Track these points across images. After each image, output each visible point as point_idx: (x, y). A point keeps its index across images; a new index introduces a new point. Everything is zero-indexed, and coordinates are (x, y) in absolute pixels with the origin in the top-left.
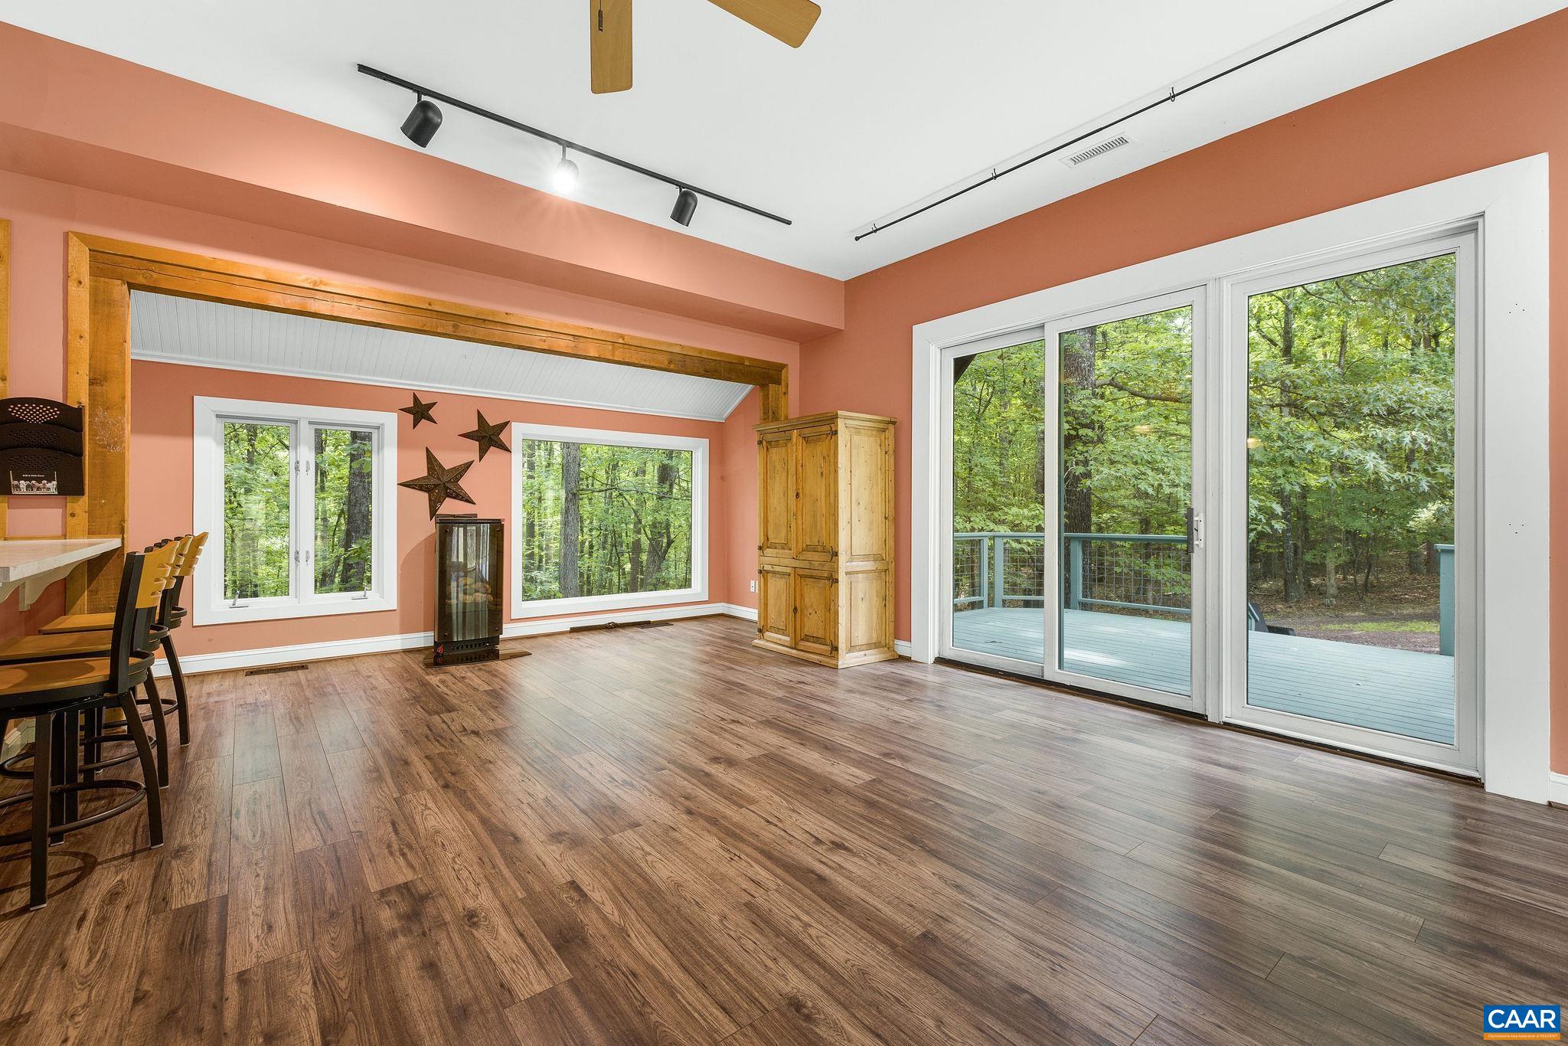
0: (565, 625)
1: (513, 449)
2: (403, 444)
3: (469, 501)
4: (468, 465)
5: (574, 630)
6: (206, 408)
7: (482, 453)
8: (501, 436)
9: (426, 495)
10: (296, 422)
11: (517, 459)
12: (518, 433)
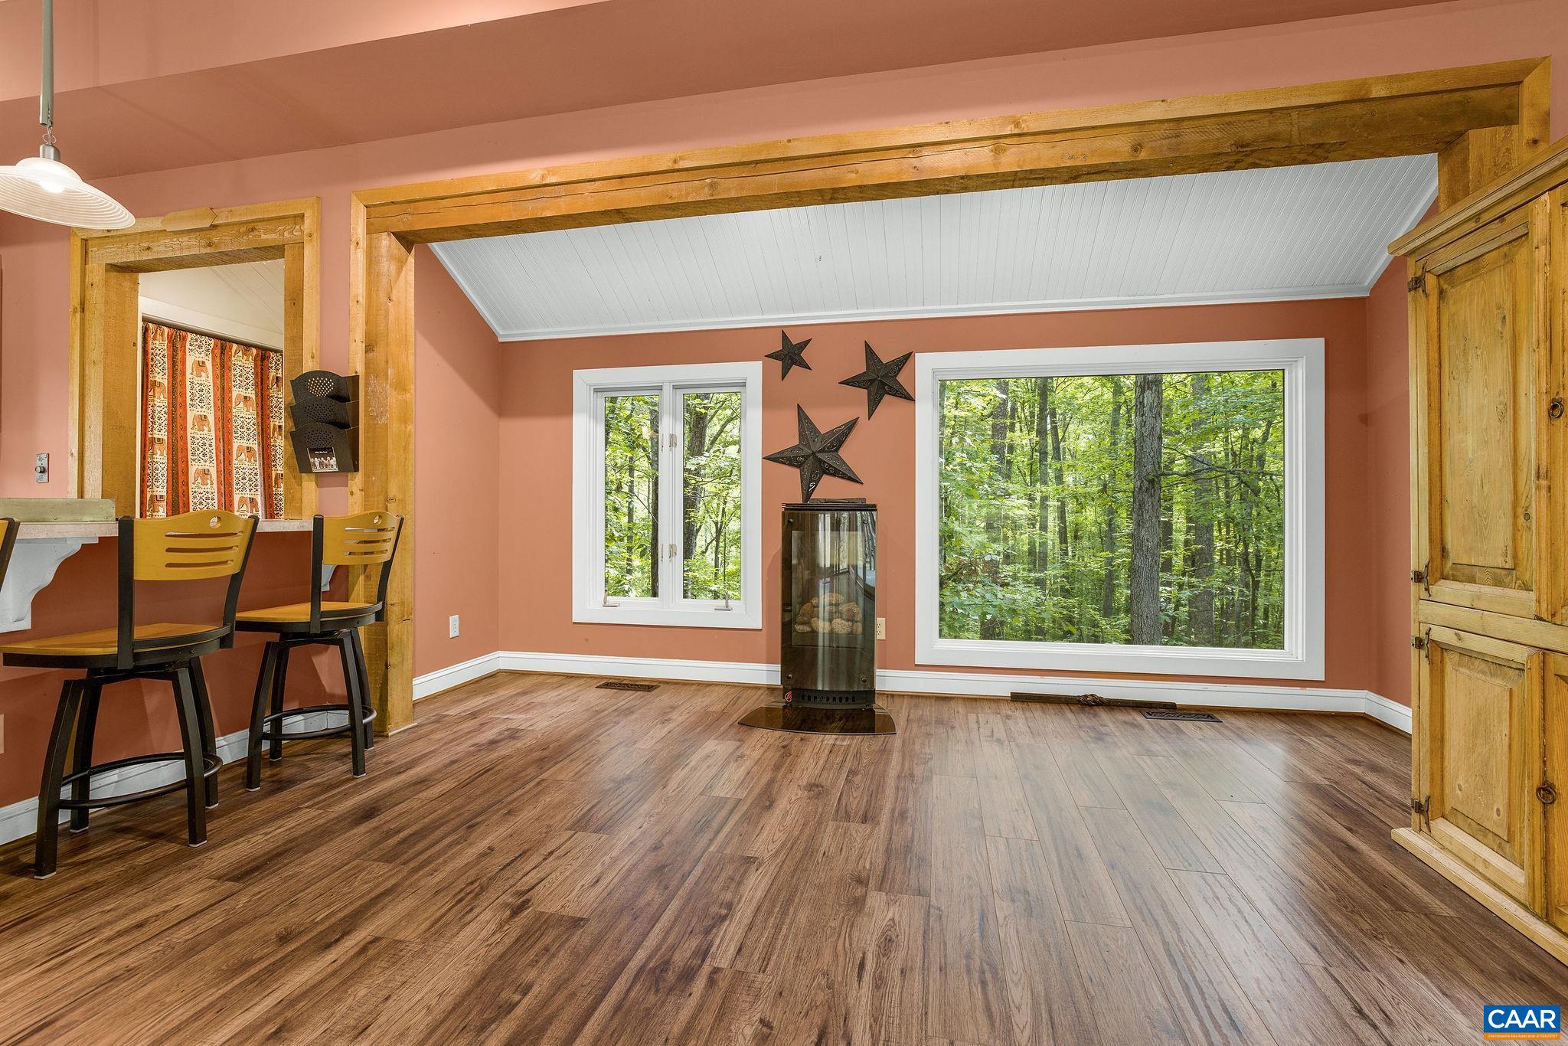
0: (1004, 686)
1: (917, 397)
2: (769, 402)
3: (854, 479)
4: (851, 425)
5: (1016, 698)
6: (584, 380)
7: (873, 405)
8: (901, 378)
9: (797, 471)
10: (660, 388)
11: (925, 413)
12: (926, 368)
